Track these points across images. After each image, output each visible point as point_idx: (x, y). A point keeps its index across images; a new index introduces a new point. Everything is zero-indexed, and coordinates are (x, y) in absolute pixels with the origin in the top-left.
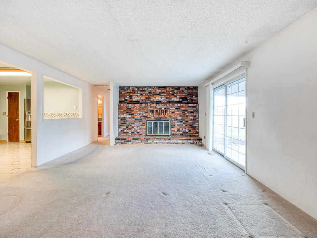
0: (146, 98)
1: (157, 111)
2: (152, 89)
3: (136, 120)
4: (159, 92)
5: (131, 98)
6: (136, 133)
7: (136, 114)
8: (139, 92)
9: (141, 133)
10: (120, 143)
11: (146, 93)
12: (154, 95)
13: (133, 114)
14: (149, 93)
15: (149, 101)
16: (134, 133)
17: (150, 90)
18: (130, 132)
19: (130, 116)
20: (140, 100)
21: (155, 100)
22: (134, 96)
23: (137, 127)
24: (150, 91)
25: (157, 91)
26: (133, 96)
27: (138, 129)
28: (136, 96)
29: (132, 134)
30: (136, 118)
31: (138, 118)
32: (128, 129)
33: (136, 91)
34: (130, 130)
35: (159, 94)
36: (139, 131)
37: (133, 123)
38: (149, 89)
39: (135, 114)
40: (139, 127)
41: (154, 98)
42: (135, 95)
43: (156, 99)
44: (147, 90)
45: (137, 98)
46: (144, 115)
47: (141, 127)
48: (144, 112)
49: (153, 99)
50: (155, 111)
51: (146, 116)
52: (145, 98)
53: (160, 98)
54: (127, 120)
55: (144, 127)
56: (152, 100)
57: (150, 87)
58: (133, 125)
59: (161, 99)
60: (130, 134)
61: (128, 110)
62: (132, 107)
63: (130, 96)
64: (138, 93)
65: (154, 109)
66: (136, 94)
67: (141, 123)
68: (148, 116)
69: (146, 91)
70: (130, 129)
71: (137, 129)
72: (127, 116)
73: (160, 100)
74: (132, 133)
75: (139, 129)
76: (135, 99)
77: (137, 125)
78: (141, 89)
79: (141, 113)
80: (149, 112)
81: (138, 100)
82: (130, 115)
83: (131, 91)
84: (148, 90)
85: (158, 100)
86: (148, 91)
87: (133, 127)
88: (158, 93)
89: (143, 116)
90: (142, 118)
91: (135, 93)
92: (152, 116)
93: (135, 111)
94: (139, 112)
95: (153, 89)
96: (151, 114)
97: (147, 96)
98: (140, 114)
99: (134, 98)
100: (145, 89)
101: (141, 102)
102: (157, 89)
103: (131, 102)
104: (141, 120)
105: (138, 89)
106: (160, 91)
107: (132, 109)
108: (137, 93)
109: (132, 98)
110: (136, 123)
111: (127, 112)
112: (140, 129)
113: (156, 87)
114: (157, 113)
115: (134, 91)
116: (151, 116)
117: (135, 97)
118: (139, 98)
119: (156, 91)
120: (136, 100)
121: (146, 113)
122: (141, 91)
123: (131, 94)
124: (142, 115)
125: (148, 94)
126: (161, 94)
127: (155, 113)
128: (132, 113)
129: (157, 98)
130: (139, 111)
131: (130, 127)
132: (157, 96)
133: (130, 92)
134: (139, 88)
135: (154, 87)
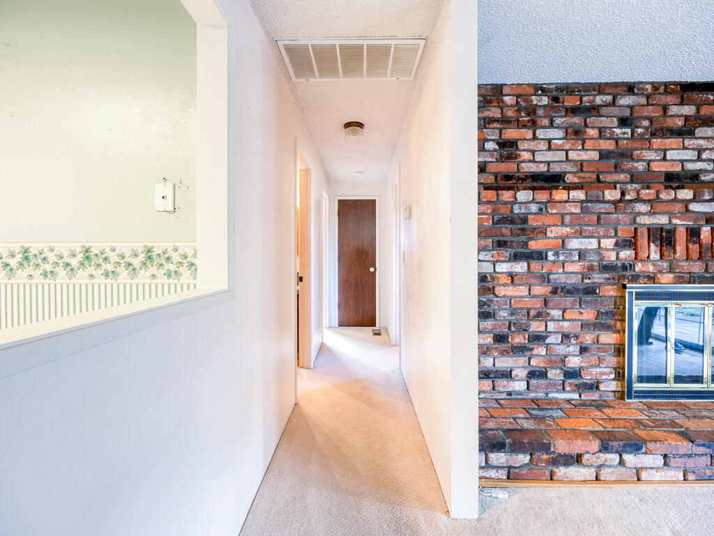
0: (604, 155)
1: (693, 233)
2: (643, 101)
3: (554, 292)
4: (687, 118)
5: (510, 157)
6: (555, 374)
7: (556, 254)
8: (558, 121)
9: (587, 378)
10: (502, 474)
11: (603, 121)
12: (653, 135)
13: (540, 256)
14: (623, 122)
15: (623, 171)
16: (542, 374)
17: (631, 108)
18: (520, 373)
19: (520, 267)
20: (567, 167)
21: (656, 167)
22: (532, 145)
23: (566, 337)
24: (627, 113)
25: (674, 110)
26: (522, 146)
27: (571, 349)
28: (543, 146)
29: (533, 382)
30: (559, 278)
31: (574, 280)
32: (504, 353)
33: (540, 112)
34: (522, 360)
35: (686, 131)
36: (574, 362)
37: (539, 315)
38: (625, 101)
39: (551, 256)
40: (577, 337)
41: (651, 155)
42: (535, 137)
43: (664, 159)
44: (607, 105)
45: (550, 156)
46: (613, 257)
47: (588, 338)
48: (608, 243)
49: (649, 162)
50: (681, 236)
51: (624, 268)
52: (594, 155)
53: (691, 155)
54: (500, 291)
55: (608, 338)
56: (640, 166)
57: (630, 88)
58: (537, 327)
59: (699, 159)
60: (520, 386)
61: (506, 230)
62: (534, 208)
63: (503, 144)
64: (551, 125)
65: (676, 221)
66: (540, 133)
67: (589, 315)
68: (639, 267)
69: (604, 111)
70: (520, 350)
71: (562, 350)
72: (503, 268)
73: (690, 166)
74: (532, 375)
75: (574, 349)
76: (533, 161)
77: (566, 324)
78: (570, 101)
79: (592, 244)
80: (643, 240)
81: (556, 168)
82: (516, 257)
83: (510, 113)
84: (613, 103)
85: (678, 168)
86: (614, 111)
87: (538, 338)
88: (680, 123)
89: (607, 268)
90: (598, 278)
91: (534, 125)
92: (665, 265)
93: (553, 232)
94: (574, 244)
95: (648, 97)
96: (655, 255)
97: (608, 145)
98: (582, 254)
99: (526, 156)
100: (599, 100)
101: (570, 178)
102: (669, 99)
103: (508, 177)
104: (591, 291)
105: (556, 99)
106: (689, 110)
107: (533, 222)
108: (546, 122)
109: (517, 156)
110: (556, 313)
111: (501, 244)
112: (583, 350)
113: (666, 85)
114: (694, 248)
115: (532, 111)
116: (654, 263)
117: (533, 152)
118: (561, 155)
119: (665, 109)
120: (543, 168)
121: (620, 245)
122: (573, 111)
123: (511, 133)
124: (594, 259)
125: (618, 131)
126: (700, 132)
127: (680, 249)
128: (534, 245)
129: (670, 155)
130: (580, 234)
131: (519, 339)
132: (670, 142)
133: (505, 121)
134: (558, 93)
135: (656, 86)
